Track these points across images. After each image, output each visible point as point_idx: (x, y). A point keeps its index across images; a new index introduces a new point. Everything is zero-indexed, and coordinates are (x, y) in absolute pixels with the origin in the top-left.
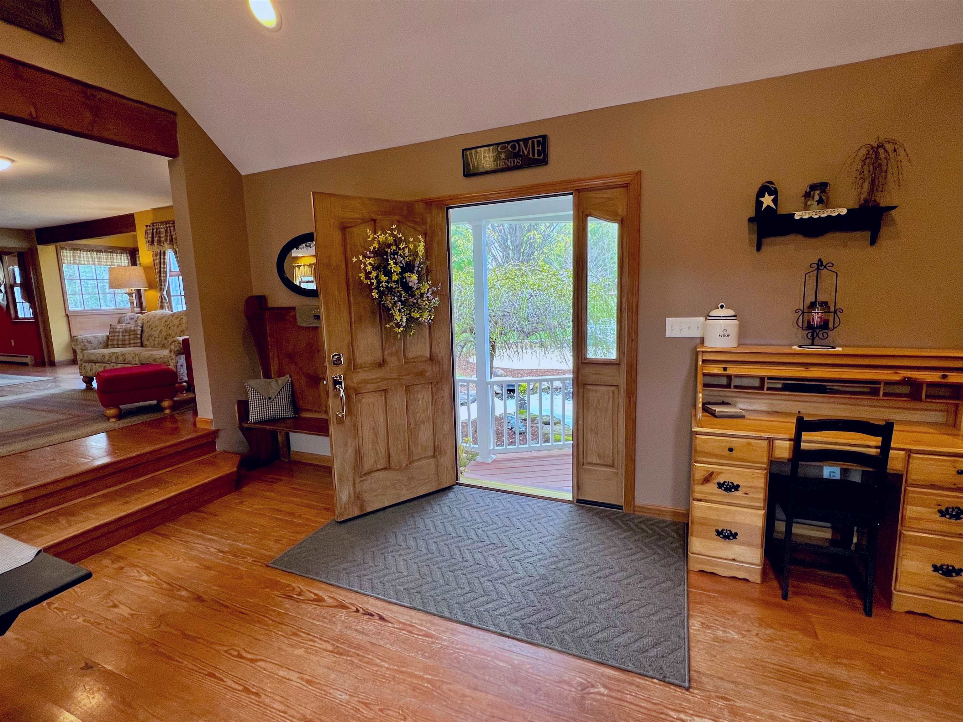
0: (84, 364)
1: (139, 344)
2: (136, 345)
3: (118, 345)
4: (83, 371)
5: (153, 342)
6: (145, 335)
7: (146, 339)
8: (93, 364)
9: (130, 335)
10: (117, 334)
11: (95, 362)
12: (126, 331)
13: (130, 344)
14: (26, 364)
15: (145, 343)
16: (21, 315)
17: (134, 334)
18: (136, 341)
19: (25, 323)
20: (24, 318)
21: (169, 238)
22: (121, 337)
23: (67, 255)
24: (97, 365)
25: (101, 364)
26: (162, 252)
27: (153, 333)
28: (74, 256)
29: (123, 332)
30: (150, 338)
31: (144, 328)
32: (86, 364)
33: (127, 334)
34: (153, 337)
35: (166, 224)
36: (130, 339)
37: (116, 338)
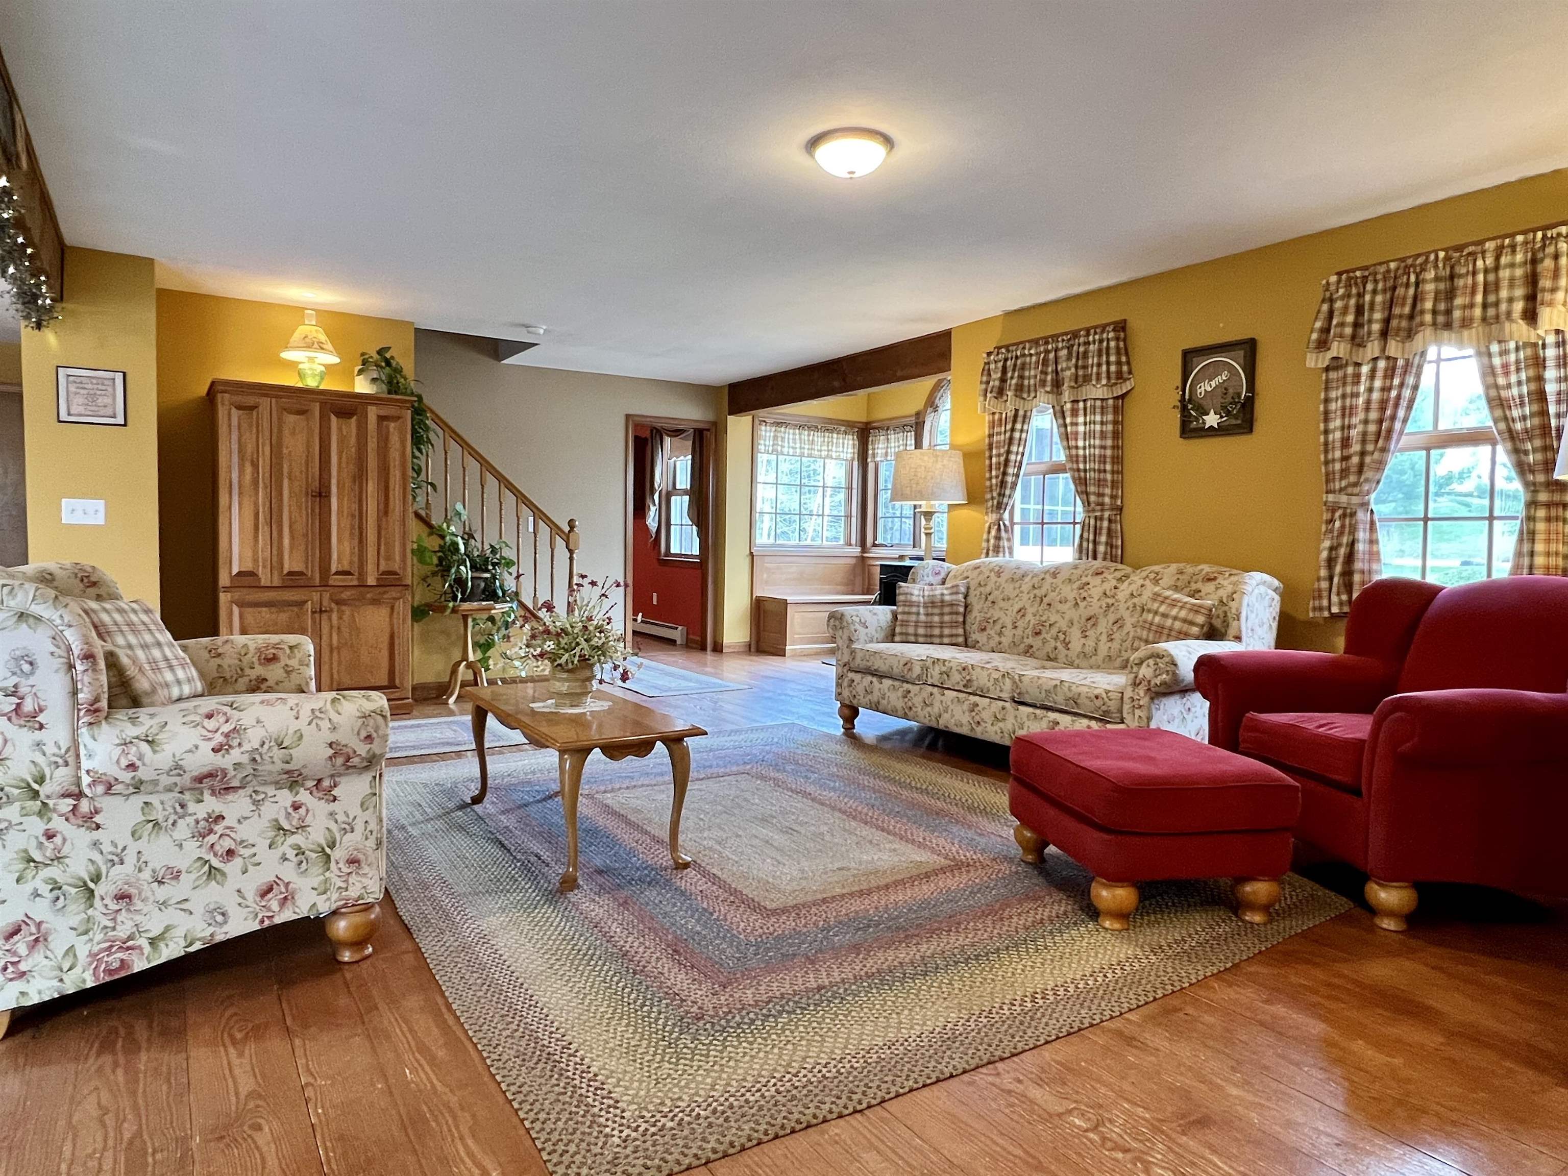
0: (851, 675)
1: (961, 640)
2: (954, 640)
3: (916, 635)
4: (846, 693)
5: (997, 639)
6: (976, 615)
7: (975, 627)
8: (875, 680)
9: (942, 614)
10: (914, 610)
11: (881, 676)
12: (933, 604)
13: (941, 636)
14: (672, 642)
15: (974, 637)
16: (673, 550)
17: (951, 613)
18: (954, 631)
19: (681, 565)
20: (680, 555)
21: (1049, 378)
22: (922, 618)
23: (766, 433)
24: (887, 682)
25: (897, 683)
26: (1021, 413)
27: (997, 614)
28: (775, 437)
29: (925, 607)
30: (989, 626)
31: (972, 599)
32: (857, 677)
33: (937, 611)
34: (998, 627)
35: (1047, 343)
36: (942, 625)
37: (913, 618)
